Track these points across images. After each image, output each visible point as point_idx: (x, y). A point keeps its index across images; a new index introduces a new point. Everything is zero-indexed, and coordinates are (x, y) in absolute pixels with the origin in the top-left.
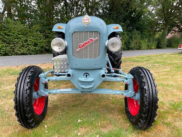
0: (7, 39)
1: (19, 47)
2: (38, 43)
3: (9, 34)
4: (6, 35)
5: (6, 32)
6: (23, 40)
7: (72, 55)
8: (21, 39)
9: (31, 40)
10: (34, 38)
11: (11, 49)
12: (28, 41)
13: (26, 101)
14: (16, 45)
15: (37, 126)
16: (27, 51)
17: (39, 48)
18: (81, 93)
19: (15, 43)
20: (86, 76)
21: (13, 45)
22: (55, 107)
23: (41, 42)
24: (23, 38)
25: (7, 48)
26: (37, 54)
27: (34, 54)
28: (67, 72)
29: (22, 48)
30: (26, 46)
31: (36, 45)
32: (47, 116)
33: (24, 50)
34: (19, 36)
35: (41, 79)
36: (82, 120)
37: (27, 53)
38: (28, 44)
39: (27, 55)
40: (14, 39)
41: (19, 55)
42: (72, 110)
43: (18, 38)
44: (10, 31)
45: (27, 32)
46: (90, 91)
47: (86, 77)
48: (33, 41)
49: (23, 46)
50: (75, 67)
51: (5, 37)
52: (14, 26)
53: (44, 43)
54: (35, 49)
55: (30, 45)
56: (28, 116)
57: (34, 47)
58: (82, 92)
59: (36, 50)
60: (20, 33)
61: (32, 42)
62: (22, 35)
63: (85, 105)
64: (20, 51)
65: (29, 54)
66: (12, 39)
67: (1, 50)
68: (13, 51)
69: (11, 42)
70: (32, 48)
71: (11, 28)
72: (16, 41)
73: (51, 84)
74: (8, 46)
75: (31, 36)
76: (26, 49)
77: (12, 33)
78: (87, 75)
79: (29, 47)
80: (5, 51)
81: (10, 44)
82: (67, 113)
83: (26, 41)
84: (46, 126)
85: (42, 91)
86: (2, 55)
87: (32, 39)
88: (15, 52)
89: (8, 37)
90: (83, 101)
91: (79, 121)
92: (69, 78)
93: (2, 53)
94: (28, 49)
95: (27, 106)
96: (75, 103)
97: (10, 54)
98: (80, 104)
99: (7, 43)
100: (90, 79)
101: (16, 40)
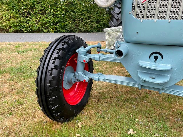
0: (73, 16)
1: (83, 24)
2: (101, 20)
3: (75, 11)
4: (72, 11)
5: (73, 8)
6: (87, 17)
7: (130, 12)
8: (85, 15)
9: (94, 17)
10: (97, 14)
11: (76, 26)
12: (92, 18)
13: (50, 86)
14: (80, 22)
15: (68, 121)
16: (90, 28)
17: (102, 25)
18: (140, 87)
19: (79, 20)
20: (156, 58)
21: (77, 22)
22: (101, 96)
23: (103, 19)
24: (87, 14)
25: (72, 25)
26: (99, 31)
27: (96, 32)
28: (118, 47)
29: (85, 25)
30: (89, 23)
31: (98, 22)
32: (86, 107)
33: (87, 27)
34: (84, 13)
35: (79, 55)
36: (135, 132)
37: (90, 30)
38: (91, 21)
39: (90, 32)
40: (78, 16)
41: (82, 32)
42: (123, 107)
43: (82, 15)
44: (76, 7)
45: (91, 8)
46: (159, 88)
47: (156, 60)
48: (96, 17)
49: (86, 23)
50: (135, 38)
51: (71, 14)
52: (80, 2)
53: (106, 20)
54: (97, 26)
55: (93, 22)
56: (52, 107)
57: (97, 25)
58: (142, 86)
59: (99, 27)
60: (84, 10)
61: (95, 19)
62: (87, 11)
63: (144, 103)
64: (83, 28)
65: (91, 32)
66: (77, 16)
67: (68, 27)
68: (78, 28)
69: (76, 18)
70: (94, 25)
71: (77, 4)
72: (80, 18)
73: (104, 64)
74: (73, 23)
75: (95, 13)
76: (89, 26)
77: (77, 9)
78: (157, 56)
79: (92, 24)
80: (71, 28)
81: (75, 21)
82: (115, 110)
83: (90, 17)
84: (80, 124)
85: (80, 73)
86: (68, 32)
87: (95, 15)
88: (79, 29)
89: (73, 14)
90: (142, 95)
91: (131, 131)
92: (119, 58)
93: (68, 29)
94: (91, 26)
95: (50, 94)
96: (129, 96)
97: (75, 31)
98: (136, 100)
99: (73, 20)
100: (161, 65)
101: (81, 16)
